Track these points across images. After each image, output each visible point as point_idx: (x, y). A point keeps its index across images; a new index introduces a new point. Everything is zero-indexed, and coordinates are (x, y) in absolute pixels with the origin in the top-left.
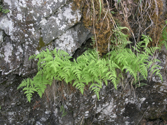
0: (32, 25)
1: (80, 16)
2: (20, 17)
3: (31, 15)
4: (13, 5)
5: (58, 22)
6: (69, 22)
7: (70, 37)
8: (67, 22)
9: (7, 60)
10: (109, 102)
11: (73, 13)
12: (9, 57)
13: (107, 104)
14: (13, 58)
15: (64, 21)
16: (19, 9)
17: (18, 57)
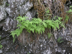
0: (16, 9)
1: (32, 5)
2: (13, 6)
3: (16, 5)
4: (11, 2)
5: (25, 7)
6: (29, 7)
7: (29, 14)
8: (28, 7)
9: (7, 24)
10: (48, 49)
11: (30, 4)
12: (8, 23)
13: (47, 50)
14: (9, 24)
15: (27, 7)
16: (12, 3)
17: (11, 24)
